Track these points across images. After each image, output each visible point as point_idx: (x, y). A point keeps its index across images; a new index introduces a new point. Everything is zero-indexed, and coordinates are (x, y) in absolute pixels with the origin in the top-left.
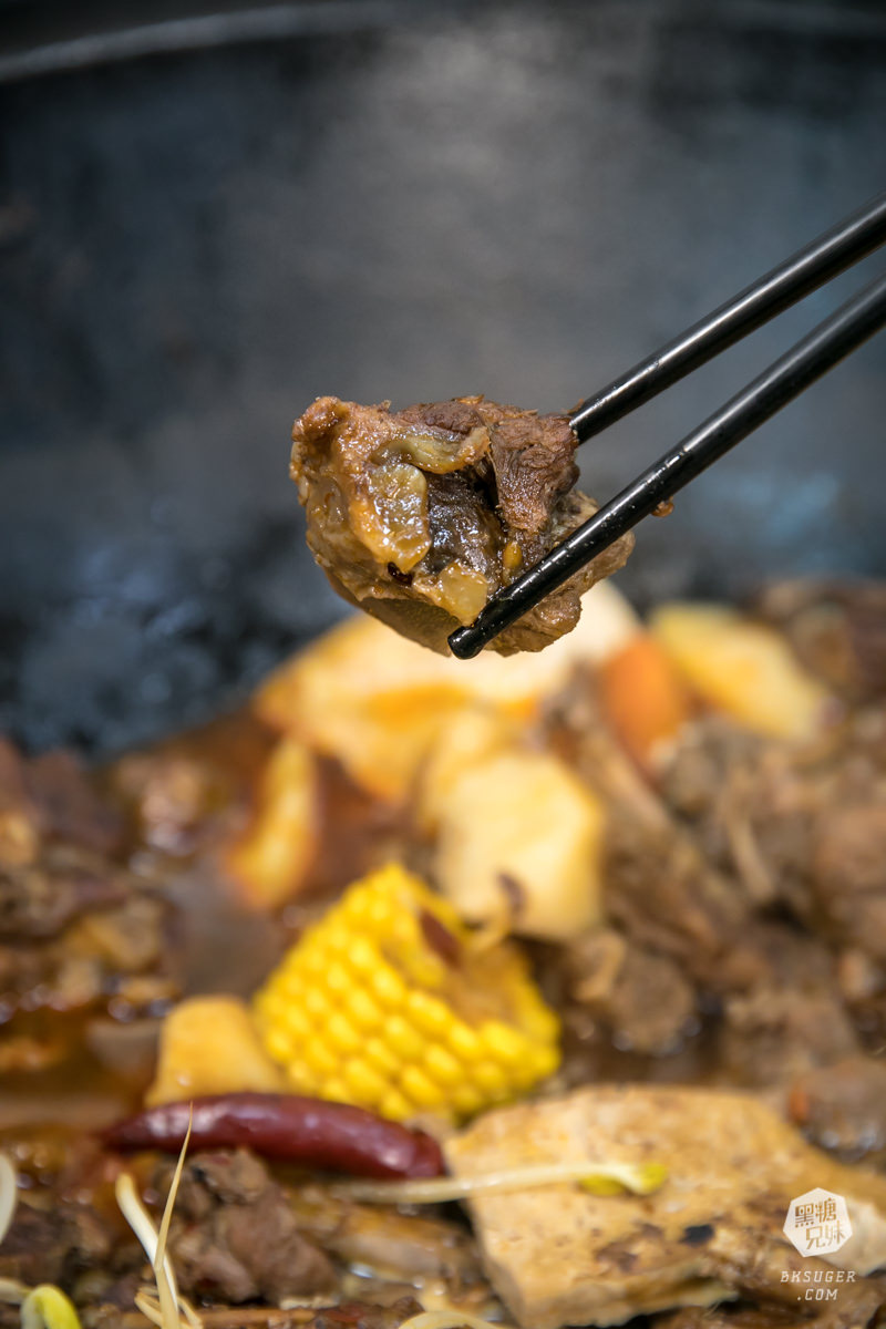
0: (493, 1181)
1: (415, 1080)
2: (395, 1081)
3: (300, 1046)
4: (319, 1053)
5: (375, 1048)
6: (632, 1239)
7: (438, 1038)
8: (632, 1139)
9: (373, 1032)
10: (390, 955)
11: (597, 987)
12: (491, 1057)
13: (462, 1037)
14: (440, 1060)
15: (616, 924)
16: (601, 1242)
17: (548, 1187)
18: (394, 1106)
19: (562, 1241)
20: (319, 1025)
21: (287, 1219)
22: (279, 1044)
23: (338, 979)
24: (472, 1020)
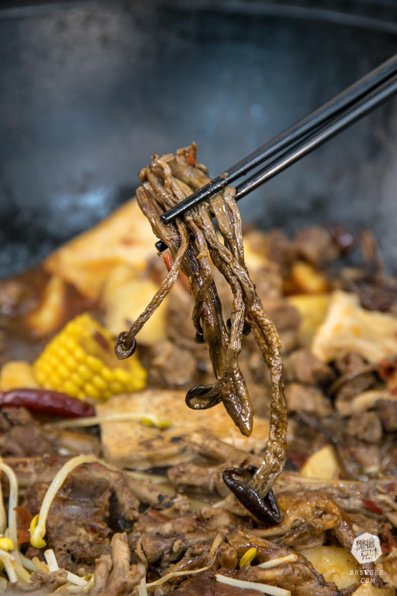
0: (109, 418)
1: (89, 388)
2: (82, 389)
3: (48, 377)
4: (55, 379)
5: (75, 377)
6: (153, 439)
7: (97, 373)
8: (163, 409)
9: (73, 371)
10: (82, 344)
11: (160, 360)
12: (116, 380)
13: (106, 372)
14: (98, 381)
15: (171, 339)
16: (142, 440)
17: (127, 421)
18: (82, 397)
19: (129, 439)
20: (55, 369)
21: (37, 431)
22: (41, 377)
23: (62, 353)
24: (111, 368)
